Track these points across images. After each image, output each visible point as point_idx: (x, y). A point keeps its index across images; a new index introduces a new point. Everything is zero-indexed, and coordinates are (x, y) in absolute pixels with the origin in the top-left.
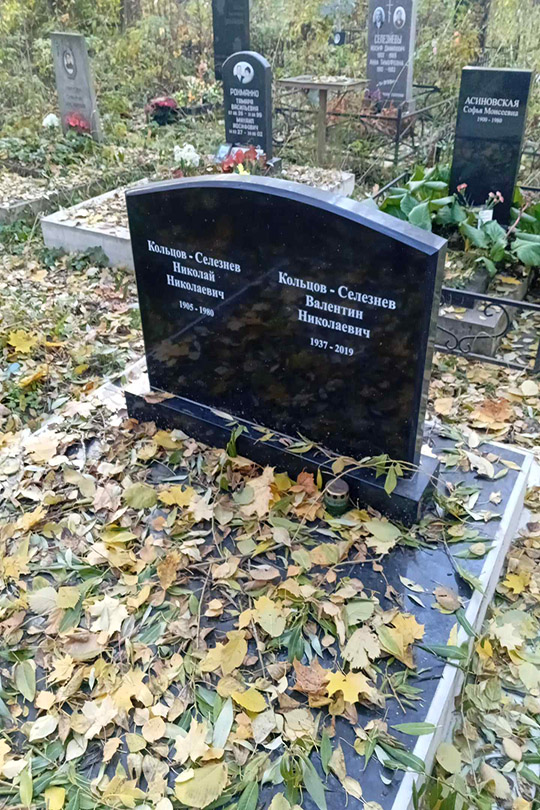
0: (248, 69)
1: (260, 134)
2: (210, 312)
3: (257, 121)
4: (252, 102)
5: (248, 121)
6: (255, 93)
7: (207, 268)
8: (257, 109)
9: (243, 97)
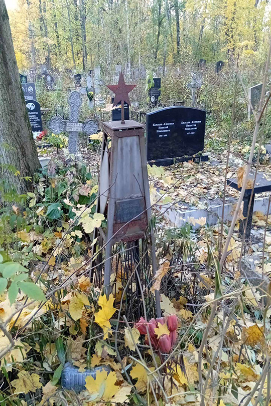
0: (32, 105)
1: (40, 126)
2: (166, 135)
3: (38, 122)
4: (35, 116)
5: (35, 123)
6: (37, 113)
7: (166, 126)
8: (37, 118)
9: (31, 115)
